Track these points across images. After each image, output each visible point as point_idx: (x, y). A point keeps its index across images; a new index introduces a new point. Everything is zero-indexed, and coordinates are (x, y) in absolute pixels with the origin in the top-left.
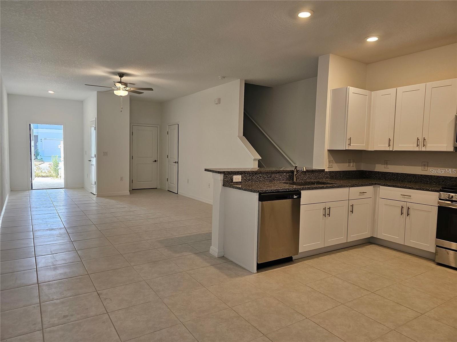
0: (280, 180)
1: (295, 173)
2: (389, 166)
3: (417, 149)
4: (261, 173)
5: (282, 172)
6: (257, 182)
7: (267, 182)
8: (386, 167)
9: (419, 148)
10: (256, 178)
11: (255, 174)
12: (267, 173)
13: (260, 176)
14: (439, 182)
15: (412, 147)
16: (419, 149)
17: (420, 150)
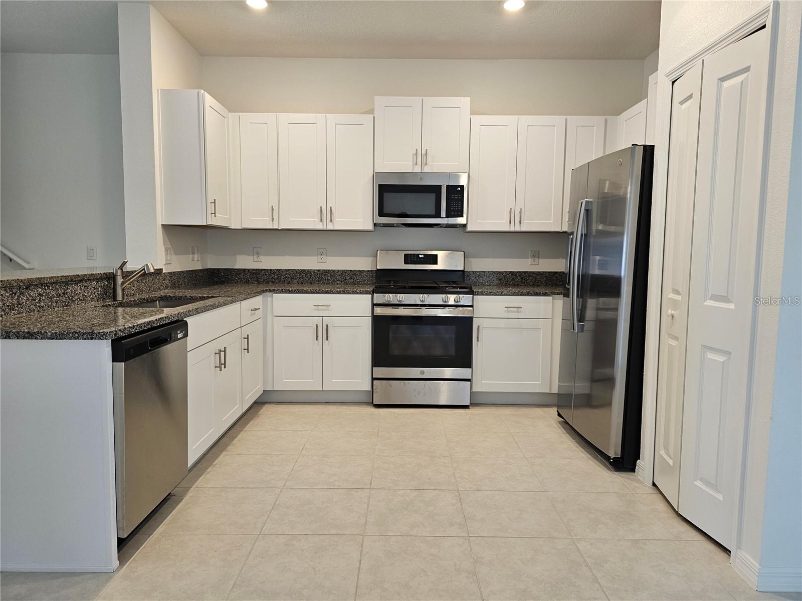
0: (84, 299)
1: (120, 280)
2: (262, 258)
3: (320, 226)
4: (42, 285)
5: (89, 280)
6: (34, 311)
7: (56, 309)
8: (257, 260)
9: (323, 224)
10: (28, 299)
11: (27, 288)
12: (56, 283)
13: (40, 295)
14: (346, 280)
15: (311, 222)
16: (323, 227)
17: (325, 228)
